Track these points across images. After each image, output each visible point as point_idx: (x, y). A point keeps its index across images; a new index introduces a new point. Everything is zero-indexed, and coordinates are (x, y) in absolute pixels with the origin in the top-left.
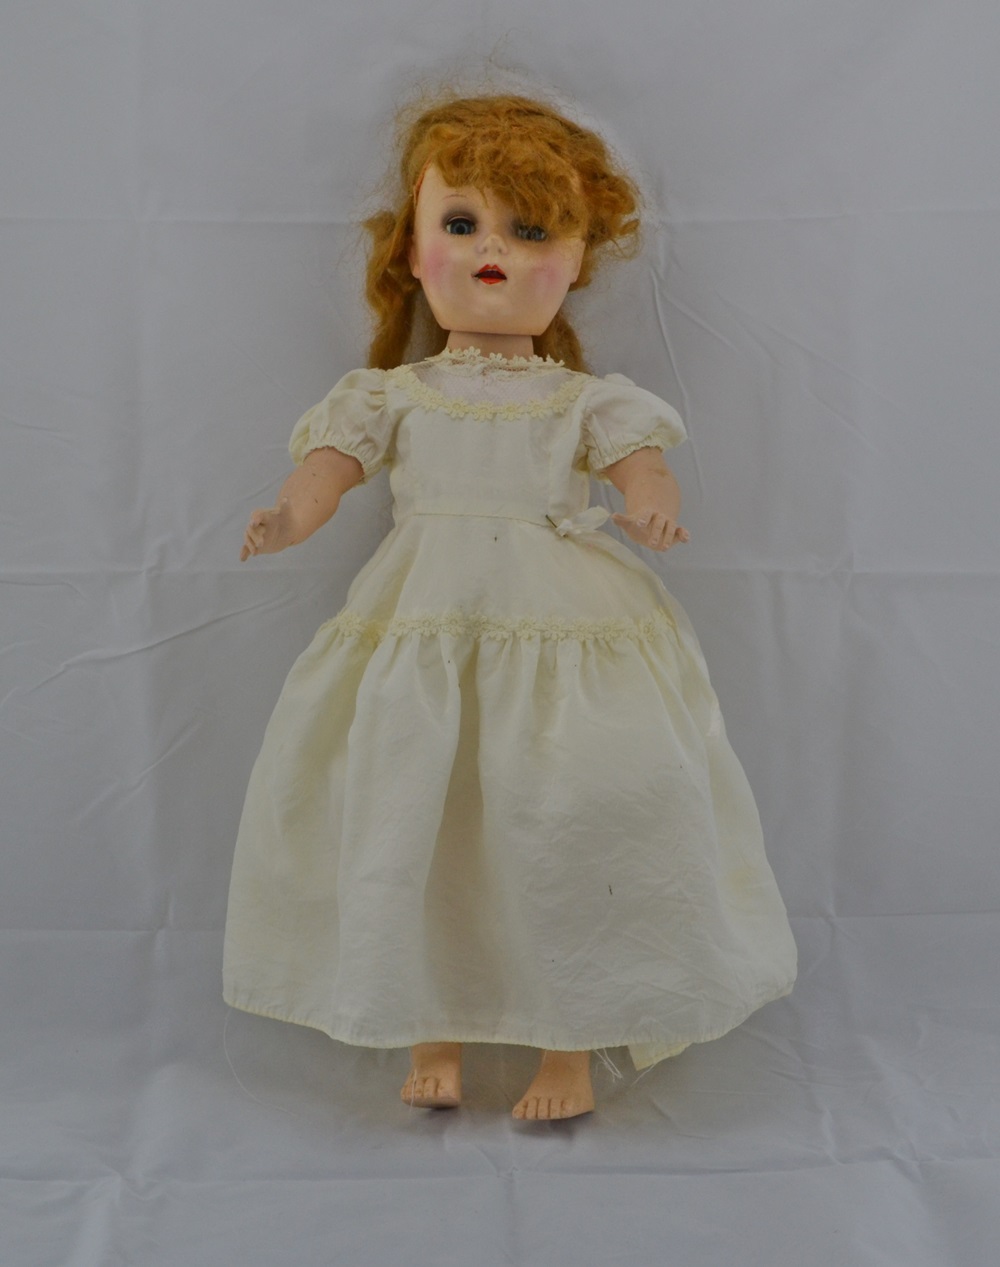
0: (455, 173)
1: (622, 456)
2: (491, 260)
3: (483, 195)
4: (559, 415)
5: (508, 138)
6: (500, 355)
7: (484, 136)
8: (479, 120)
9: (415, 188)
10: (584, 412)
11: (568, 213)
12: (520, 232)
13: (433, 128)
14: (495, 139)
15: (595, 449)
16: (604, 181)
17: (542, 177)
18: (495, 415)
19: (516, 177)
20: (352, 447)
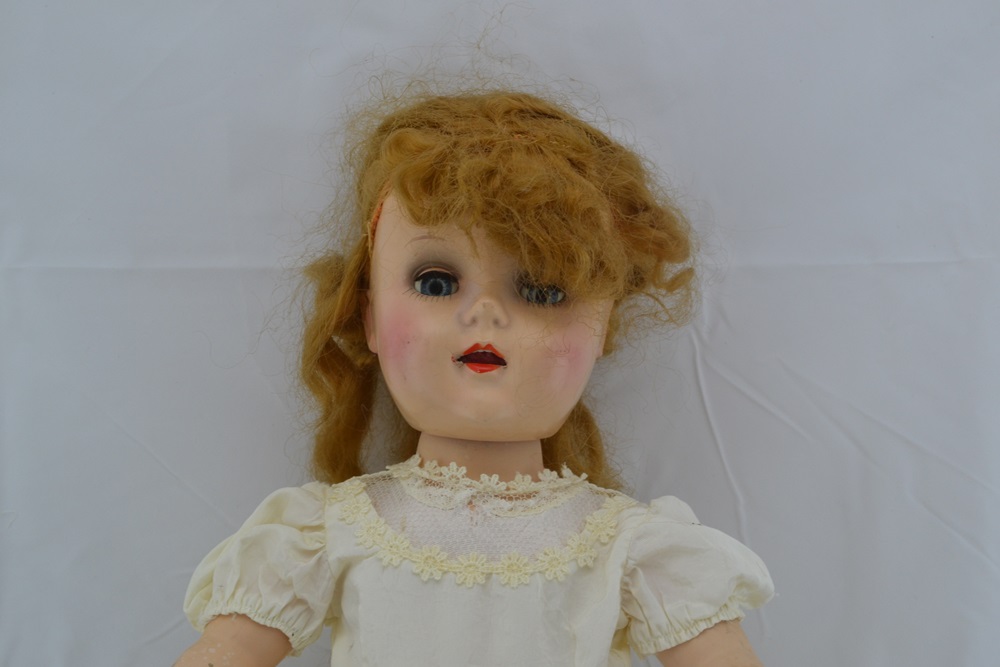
0: (428, 203)
1: (685, 637)
2: (483, 336)
3: (472, 239)
4: (587, 569)
5: (508, 150)
6: (495, 478)
7: (472, 146)
8: (462, 124)
9: (369, 225)
10: (624, 567)
11: (602, 264)
12: (526, 291)
13: (392, 136)
14: (487, 151)
15: (641, 622)
16: (648, 214)
17: (560, 208)
18: (489, 576)
19: (522, 210)
20: (273, 614)
